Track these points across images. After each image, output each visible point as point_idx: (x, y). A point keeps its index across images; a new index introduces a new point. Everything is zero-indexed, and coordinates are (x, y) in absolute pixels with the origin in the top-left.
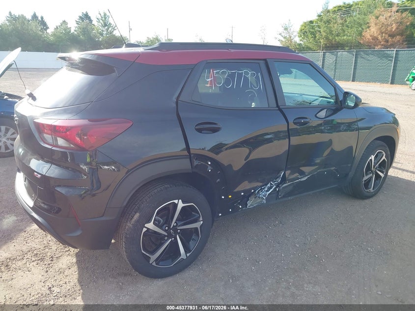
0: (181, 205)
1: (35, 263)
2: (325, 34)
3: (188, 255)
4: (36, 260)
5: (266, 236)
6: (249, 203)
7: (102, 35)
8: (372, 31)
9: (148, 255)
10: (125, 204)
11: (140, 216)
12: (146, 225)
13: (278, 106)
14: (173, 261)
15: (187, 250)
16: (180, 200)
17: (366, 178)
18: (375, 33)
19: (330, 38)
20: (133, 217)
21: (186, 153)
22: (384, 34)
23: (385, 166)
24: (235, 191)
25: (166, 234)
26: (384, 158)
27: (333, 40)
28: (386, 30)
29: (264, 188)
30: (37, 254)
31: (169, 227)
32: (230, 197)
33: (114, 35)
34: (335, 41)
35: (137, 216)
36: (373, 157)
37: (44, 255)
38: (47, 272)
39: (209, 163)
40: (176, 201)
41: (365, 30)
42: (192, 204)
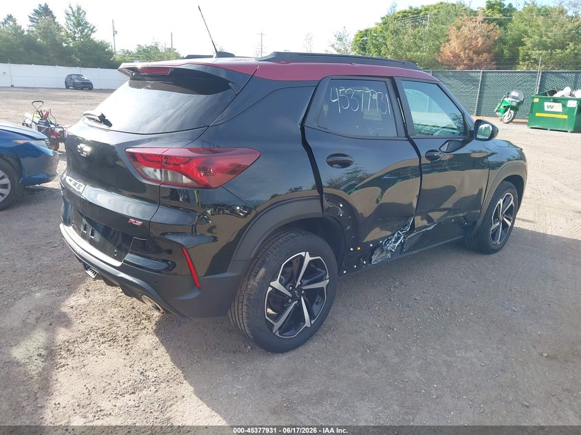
0: (308, 258)
1: (106, 345)
2: (393, 48)
3: (312, 322)
4: (105, 341)
5: (390, 300)
6: (374, 258)
7: (74, 39)
8: (453, 47)
9: (271, 321)
10: (252, 256)
11: (266, 272)
12: (271, 284)
13: (407, 136)
14: (296, 330)
15: (312, 316)
16: (307, 253)
17: (494, 226)
18: (457, 48)
19: (400, 53)
20: (257, 273)
21: (316, 193)
22: (467, 51)
23: (512, 212)
24: (365, 241)
25: (291, 295)
26: (512, 202)
27: (404, 57)
28: (469, 46)
29: (390, 239)
30: (103, 334)
31: (293, 287)
32: (359, 248)
33: (92, 40)
34: (406, 57)
35: (262, 271)
36: (501, 201)
37: (114, 335)
38: (128, 354)
39: (341, 205)
40: (303, 254)
41: (443, 45)
42: (319, 257)
